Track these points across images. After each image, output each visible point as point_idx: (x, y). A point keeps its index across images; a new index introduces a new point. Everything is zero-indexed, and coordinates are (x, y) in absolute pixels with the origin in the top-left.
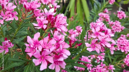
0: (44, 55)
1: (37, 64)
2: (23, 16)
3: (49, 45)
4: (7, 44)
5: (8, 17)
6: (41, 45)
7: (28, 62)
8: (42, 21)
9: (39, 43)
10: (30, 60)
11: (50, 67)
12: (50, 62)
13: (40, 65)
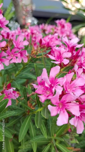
0: (65, 101)
1: (53, 114)
2: (33, 53)
3: (73, 86)
4: (10, 93)
5: (15, 57)
6: (59, 85)
7: (30, 111)
8: (61, 53)
9: (57, 81)
10: (33, 109)
11: (72, 122)
12: (73, 113)
13: (57, 116)
